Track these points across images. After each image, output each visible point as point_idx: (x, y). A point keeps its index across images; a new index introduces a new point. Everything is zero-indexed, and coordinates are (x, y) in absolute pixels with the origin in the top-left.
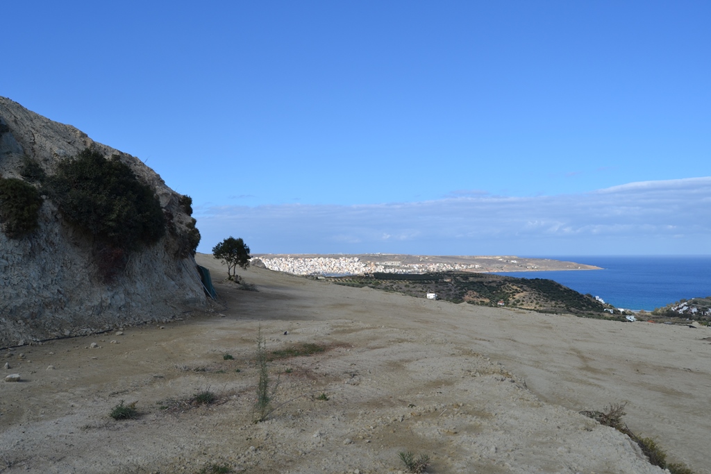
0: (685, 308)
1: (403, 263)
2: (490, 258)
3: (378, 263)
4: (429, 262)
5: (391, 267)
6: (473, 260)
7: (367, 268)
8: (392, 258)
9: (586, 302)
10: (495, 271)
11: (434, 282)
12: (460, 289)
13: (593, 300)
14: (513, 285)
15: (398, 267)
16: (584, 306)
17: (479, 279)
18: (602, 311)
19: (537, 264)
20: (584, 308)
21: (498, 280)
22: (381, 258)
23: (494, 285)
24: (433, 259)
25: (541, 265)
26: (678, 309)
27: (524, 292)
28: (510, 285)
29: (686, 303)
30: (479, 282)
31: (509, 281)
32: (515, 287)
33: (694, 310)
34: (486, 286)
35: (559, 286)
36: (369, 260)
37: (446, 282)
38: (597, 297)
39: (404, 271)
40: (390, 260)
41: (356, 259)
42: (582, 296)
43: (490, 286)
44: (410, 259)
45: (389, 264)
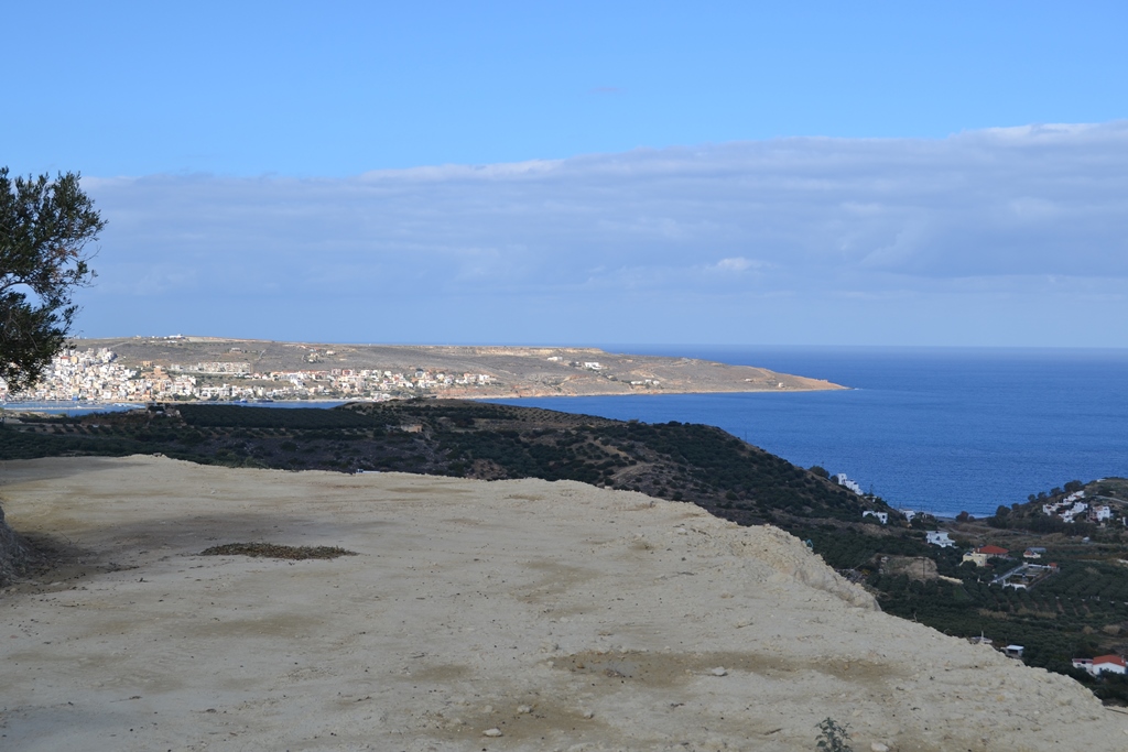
0: (1080, 508)
1: (256, 367)
2: (522, 354)
3: (176, 368)
4: (337, 365)
5: (219, 380)
6: (468, 359)
7: (141, 384)
8: (221, 351)
9: (811, 491)
10: (537, 393)
11: (370, 434)
12: (450, 457)
13: (831, 487)
14: (605, 443)
15: (241, 380)
16: (808, 503)
17: (505, 425)
18: (860, 519)
19: (659, 372)
20: (809, 510)
21: (562, 426)
22: (185, 352)
23: (550, 441)
24: (351, 355)
25: (670, 375)
26: (1062, 509)
27: (640, 465)
28: (597, 443)
29: (1080, 494)
30: (506, 434)
31: (593, 431)
32: (611, 450)
33: (1104, 513)
34: (526, 445)
35: (737, 443)
36: (147, 357)
37: (407, 434)
38: (842, 478)
39: (260, 392)
40: (214, 359)
41: (106, 355)
42: (801, 473)
43: (540, 445)
44: (277, 355)
45: (212, 369)
